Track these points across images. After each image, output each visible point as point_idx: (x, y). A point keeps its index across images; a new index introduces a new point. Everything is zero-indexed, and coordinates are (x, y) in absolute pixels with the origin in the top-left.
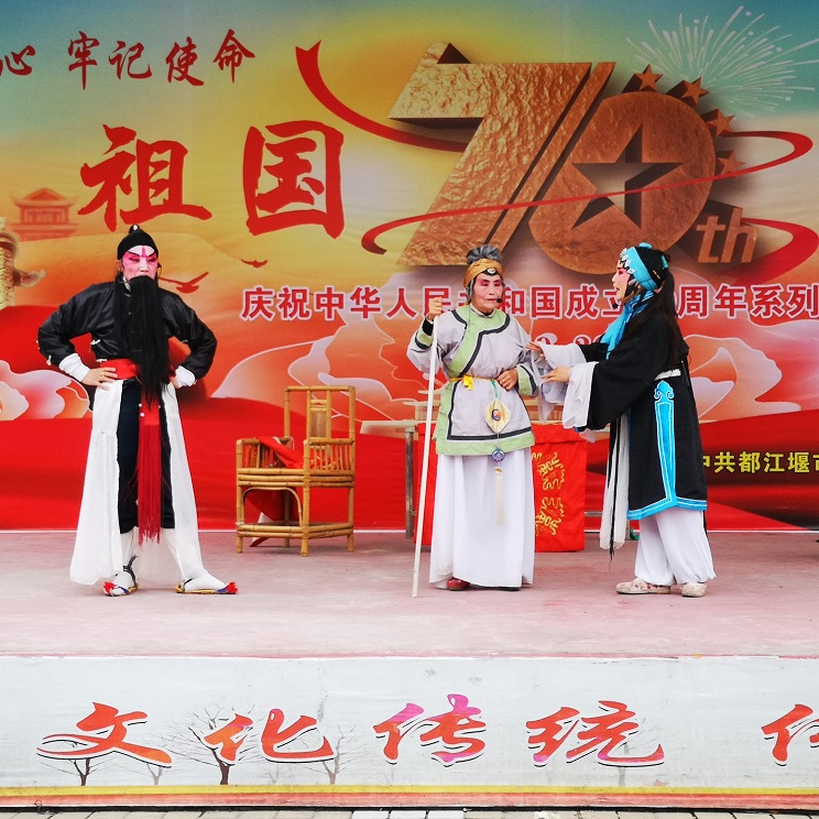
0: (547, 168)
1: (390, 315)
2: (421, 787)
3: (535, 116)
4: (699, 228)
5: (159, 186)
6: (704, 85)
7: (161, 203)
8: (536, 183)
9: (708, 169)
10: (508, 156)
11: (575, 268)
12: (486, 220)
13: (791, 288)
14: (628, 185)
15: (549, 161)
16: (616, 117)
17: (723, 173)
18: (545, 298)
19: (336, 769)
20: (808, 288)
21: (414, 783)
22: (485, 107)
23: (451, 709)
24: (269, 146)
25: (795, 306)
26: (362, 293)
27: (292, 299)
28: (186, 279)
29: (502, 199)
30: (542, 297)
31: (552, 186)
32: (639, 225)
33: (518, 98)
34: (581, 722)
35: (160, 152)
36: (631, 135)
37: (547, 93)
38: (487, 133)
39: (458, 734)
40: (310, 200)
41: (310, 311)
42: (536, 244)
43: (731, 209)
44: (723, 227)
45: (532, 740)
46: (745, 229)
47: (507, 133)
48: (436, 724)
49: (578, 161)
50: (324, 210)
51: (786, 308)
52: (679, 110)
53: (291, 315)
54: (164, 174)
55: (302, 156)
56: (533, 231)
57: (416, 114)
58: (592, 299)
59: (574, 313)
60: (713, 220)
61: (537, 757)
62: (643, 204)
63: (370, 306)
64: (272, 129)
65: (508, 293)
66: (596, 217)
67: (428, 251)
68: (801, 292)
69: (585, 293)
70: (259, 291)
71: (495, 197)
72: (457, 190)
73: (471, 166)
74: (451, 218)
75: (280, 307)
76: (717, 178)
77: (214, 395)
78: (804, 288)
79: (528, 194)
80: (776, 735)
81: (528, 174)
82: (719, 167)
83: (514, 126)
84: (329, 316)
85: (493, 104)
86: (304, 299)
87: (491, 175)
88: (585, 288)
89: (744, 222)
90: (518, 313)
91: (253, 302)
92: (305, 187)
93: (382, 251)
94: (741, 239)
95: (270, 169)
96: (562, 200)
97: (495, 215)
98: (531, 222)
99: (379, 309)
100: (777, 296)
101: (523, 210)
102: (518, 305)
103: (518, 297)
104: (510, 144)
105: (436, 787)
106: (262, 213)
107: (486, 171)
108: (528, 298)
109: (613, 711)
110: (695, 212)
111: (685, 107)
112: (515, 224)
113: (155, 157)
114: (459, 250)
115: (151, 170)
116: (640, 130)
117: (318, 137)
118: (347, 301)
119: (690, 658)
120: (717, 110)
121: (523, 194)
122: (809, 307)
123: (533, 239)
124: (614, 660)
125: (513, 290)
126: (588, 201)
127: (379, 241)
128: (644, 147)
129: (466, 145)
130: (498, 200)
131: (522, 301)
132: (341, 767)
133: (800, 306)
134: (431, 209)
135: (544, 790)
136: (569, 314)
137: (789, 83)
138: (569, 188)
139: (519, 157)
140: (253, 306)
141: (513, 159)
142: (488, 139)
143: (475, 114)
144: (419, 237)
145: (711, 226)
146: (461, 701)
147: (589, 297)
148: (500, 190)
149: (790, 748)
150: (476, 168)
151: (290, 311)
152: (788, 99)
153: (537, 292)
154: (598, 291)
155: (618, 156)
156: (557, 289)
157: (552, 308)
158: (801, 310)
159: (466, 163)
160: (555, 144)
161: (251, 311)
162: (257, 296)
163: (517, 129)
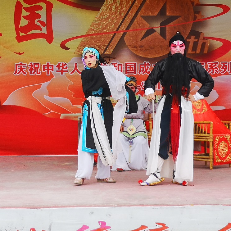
0: (131, 18)
1: (71, 73)
4: (188, 40)
8: (126, 23)
10: (116, 13)
11: (141, 56)
12: (108, 37)
13: (222, 63)
14: (161, 24)
15: (132, 15)
17: (197, 20)
23: (99, 227)
24: (24, 8)
25: (223, 70)
26: (61, 65)
27: (34, 67)
29: (114, 29)
30: (129, 67)
31: (133, 24)
32: (165, 39)
36: (162, 5)
38: (108, 4)
40: (41, 29)
41: (41, 71)
42: (127, 47)
43: (200, 33)
44: (197, 40)
46: (205, 41)
47: (116, 4)
49: (142, 15)
50: (46, 33)
51: (220, 70)
53: (33, 73)
55: (37, 12)
56: (126, 41)
59: (141, 72)
60: (193, 37)
62: (167, 31)
63: (64, 70)
66: (150, 36)
68: (225, 65)
70: (21, 64)
71: (111, 28)
72: (96, 26)
73: (102, 16)
74: (95, 36)
75: (29, 70)
76: (195, 21)
77: (4, 104)
78: (227, 63)
79: (123, 28)
81: (124, 19)
82: (195, 18)
84: (48, 74)
86: (38, 67)
87: (110, 20)
88: (145, 63)
89: (205, 38)
91: (19, 68)
92: (38, 24)
93: (68, 49)
94: (204, 45)
95: (24, 17)
96: (137, 30)
97: (111, 35)
98: (125, 38)
99: (67, 71)
101: (122, 33)
103: (120, 66)
104: (117, 8)
106: (22, 34)
107: (108, 18)
108: (124, 67)
109: (161, 226)
110: (186, 34)
112: (119, 39)
116: (166, 3)
117: (43, 5)
118: (55, 67)
119: (189, 206)
121: (122, 27)
122: (229, 70)
123: (126, 44)
124: (161, 207)
125: (118, 64)
126: (146, 30)
127: (67, 45)
128: (167, 10)
129: (100, 8)
130: (112, 30)
131: (122, 68)
133: (225, 70)
134: (87, 33)
136: (139, 73)
138: (139, 25)
139: (120, 13)
140: (18, 70)
141: (118, 14)
142: (108, 6)
145: (192, 40)
147: (147, 66)
148: (113, 26)
150: (104, 17)
153: (127, 64)
154: (150, 64)
155: (157, 13)
156: (135, 64)
157: (133, 71)
158: (226, 71)
159: (100, 15)
160: (134, 8)
161: (18, 72)
162: (20, 66)
163: (119, 2)
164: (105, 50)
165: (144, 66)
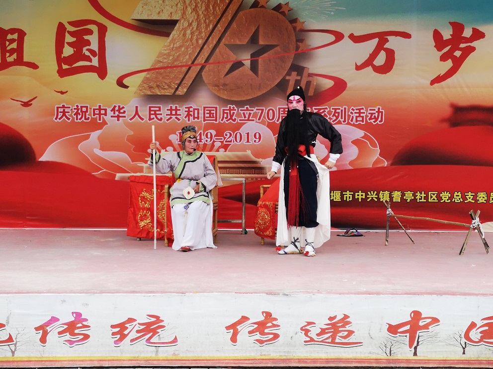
0: (211, 46)
1: (131, 119)
2: (58, 357)
3: (206, 19)
4: (287, 78)
5: (12, 51)
6: (291, 5)
7: (13, 60)
8: (206, 53)
9: (292, 47)
10: (191, 40)
11: (225, 97)
12: (180, 72)
13: (333, 109)
14: (252, 56)
15: (212, 42)
16: (246, 21)
17: (300, 50)
18: (210, 112)
19: (15, 349)
20: (341, 109)
21: (54, 356)
22: (180, 14)
23: (73, 319)
24: (69, 32)
26: (117, 108)
27: (80, 111)
28: (26, 100)
29: (188, 61)
30: (208, 112)
31: (214, 55)
32: (257, 76)
33: (197, 10)
34: (138, 325)
35: (12, 34)
36: (253, 31)
37: (211, 8)
38: (181, 28)
39: (76, 331)
40: (90, 61)
41: (90, 117)
42: (206, 85)
43: (303, 68)
44: (299, 78)
45: (114, 334)
46: (310, 79)
47: (191, 28)
48: (66, 327)
49: (227, 43)
50: (97, 65)
51: (331, 119)
52: (278, 18)
53: (80, 119)
54: (14, 45)
55: (86, 37)
56: (204, 78)
57: (145, 17)
58: (234, 113)
59: (225, 120)
60: (294, 74)
61: (116, 342)
62: (259, 65)
63: (121, 115)
64: (70, 23)
65: (191, 109)
66: (237, 71)
67: (150, 87)
68: (337, 111)
69: (230, 110)
70: (63, 107)
71: (185, 60)
72: (165, 57)
73: (172, 44)
74: (162, 71)
75: (74, 115)
76: (297, 52)
77: (41, 160)
78: (339, 109)
79: (201, 60)
80: (232, 331)
81: (201, 49)
82: (297, 48)
83: (195, 25)
84: (100, 120)
85: (184, 13)
86: (87, 111)
87: (183, 49)
88: (230, 107)
89: (310, 75)
90: (196, 120)
91: (60, 112)
92: (87, 53)
93: (126, 87)
94: (309, 84)
95: (69, 44)
96: (219, 63)
97: (185, 69)
98: (203, 74)
99: (125, 117)
100: (326, 113)
101: (199, 67)
102: (196, 116)
103: (196, 111)
104: (192, 33)
105: (65, 357)
106: (65, 67)
107: (181, 47)
108: (201, 112)
109: (153, 319)
110: (285, 69)
111: (280, 16)
112: (195, 74)
113: (9, 37)
114: (166, 87)
115: (7, 43)
116: (258, 28)
117: (94, 28)
118: (109, 111)
120: (297, 19)
121: (199, 59)
122: (342, 118)
123: (204, 82)
125: (194, 108)
126: (232, 63)
127: (126, 81)
128: (260, 37)
129: (170, 33)
130: (186, 62)
131: (198, 113)
132: (18, 348)
133: (337, 118)
134: (152, 66)
135: (118, 358)
136: (222, 120)
137: (333, 5)
138: (223, 56)
139: (197, 40)
140: (60, 115)
141: (194, 41)
142: (181, 31)
143: (175, 18)
144: (146, 80)
145: (293, 77)
146: (78, 315)
147: (232, 112)
148: (187, 57)
149: (238, 337)
150: (175, 46)
151: (79, 117)
152: (332, 13)
153: (206, 109)
154: (237, 109)
155: (247, 40)
156: (216, 108)
157: (213, 117)
158: (338, 120)
159: (170, 43)
160: (216, 34)
161: (59, 117)
162: (62, 109)
163: (196, 26)
164: (177, 89)
165: (228, 111)
